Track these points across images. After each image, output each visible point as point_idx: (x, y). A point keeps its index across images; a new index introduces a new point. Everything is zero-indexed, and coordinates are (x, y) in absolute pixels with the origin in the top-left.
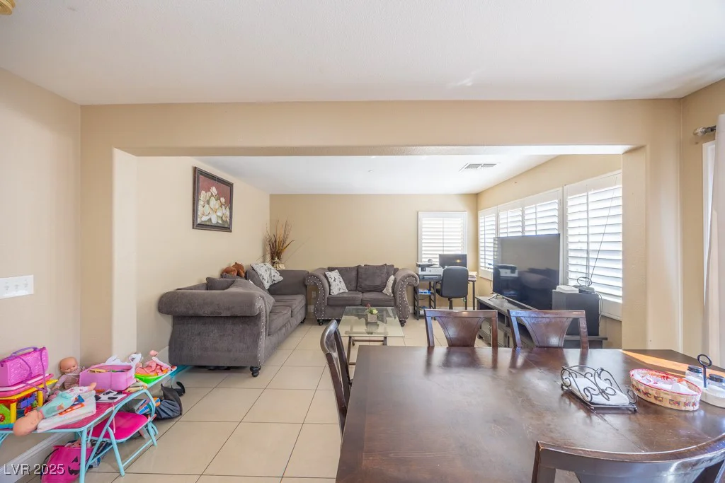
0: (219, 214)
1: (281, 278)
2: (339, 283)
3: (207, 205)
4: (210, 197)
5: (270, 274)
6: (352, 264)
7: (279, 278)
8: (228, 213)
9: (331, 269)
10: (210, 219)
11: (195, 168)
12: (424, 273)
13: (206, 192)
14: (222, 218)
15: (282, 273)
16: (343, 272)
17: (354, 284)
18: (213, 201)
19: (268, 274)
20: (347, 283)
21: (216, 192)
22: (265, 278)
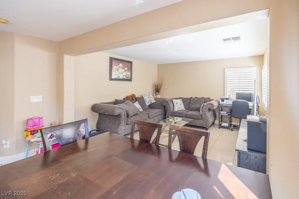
0: (125, 74)
1: (155, 101)
2: (179, 105)
3: (117, 71)
4: (119, 68)
5: (150, 99)
6: (189, 96)
7: (154, 101)
8: (129, 73)
9: (177, 99)
10: (119, 77)
11: (110, 57)
12: (223, 103)
13: (116, 66)
14: (126, 76)
15: (156, 99)
16: (184, 100)
17: (188, 106)
18: (120, 70)
19: (149, 99)
20: (185, 105)
21: (122, 66)
22: (147, 101)
